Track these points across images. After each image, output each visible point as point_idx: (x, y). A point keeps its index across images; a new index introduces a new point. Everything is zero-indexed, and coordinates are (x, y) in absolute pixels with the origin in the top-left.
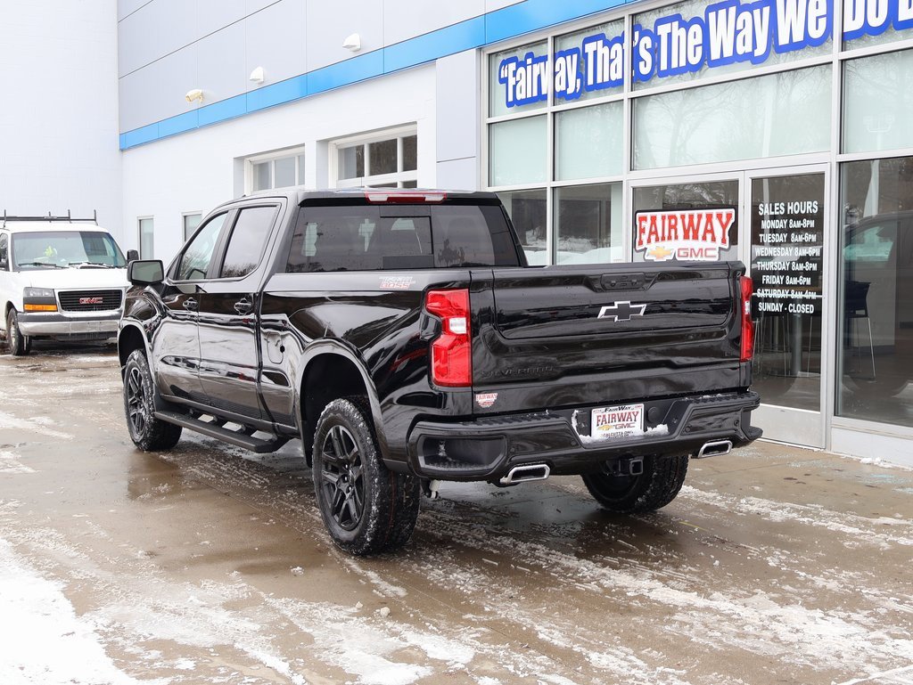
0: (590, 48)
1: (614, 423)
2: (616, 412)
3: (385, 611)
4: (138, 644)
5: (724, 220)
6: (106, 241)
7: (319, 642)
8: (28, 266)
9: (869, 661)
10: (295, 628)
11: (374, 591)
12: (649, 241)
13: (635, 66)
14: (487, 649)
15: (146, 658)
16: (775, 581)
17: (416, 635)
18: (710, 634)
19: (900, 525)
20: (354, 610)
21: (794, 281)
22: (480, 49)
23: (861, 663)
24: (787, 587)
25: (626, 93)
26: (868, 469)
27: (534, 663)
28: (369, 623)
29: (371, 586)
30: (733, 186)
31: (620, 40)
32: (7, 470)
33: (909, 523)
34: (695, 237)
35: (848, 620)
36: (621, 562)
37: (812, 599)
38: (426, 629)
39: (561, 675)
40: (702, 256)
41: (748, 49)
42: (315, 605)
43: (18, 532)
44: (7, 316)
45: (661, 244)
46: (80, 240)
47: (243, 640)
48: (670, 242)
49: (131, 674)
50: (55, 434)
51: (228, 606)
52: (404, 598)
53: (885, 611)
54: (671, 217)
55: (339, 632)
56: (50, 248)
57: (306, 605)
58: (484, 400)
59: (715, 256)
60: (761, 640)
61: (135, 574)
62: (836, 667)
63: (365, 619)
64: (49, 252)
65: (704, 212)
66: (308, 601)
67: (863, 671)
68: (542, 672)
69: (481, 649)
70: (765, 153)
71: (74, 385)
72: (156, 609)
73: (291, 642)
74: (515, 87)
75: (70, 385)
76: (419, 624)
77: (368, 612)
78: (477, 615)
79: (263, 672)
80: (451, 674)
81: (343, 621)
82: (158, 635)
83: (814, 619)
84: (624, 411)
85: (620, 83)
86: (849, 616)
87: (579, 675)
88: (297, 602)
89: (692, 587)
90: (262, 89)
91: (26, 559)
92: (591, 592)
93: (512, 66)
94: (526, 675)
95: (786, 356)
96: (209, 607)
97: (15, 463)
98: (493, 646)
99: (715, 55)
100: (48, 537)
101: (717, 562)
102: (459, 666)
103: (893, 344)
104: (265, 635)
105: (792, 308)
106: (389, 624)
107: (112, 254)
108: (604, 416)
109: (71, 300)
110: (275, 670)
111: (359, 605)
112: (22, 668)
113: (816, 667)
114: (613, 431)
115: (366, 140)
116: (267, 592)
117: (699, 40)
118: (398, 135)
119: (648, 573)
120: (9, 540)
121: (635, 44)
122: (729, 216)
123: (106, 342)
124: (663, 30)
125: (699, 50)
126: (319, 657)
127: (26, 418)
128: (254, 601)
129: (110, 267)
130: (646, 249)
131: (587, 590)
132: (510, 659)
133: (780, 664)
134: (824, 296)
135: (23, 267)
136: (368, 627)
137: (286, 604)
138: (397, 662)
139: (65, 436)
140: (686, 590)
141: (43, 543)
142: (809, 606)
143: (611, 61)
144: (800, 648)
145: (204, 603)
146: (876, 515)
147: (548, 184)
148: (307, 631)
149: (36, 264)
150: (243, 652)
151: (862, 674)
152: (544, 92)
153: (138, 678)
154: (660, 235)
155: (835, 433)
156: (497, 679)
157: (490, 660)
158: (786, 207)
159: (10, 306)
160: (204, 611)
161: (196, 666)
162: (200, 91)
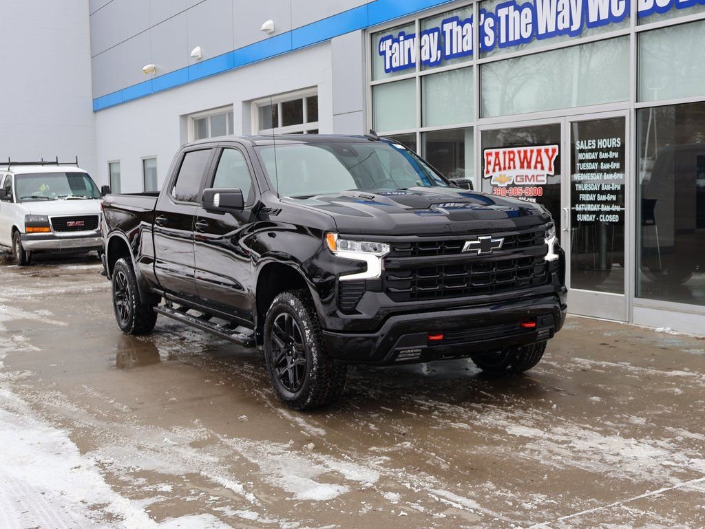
0: (447, 27)
3: (311, 446)
4: (129, 474)
5: (550, 154)
6: (85, 179)
7: (263, 470)
8: (27, 199)
9: (672, 475)
10: (245, 460)
11: (302, 432)
12: (494, 171)
13: (481, 40)
14: (389, 472)
15: (135, 484)
16: (598, 418)
17: (335, 463)
18: (554, 457)
19: (688, 376)
20: (287, 446)
21: (603, 198)
22: (364, 30)
23: (667, 476)
24: (608, 423)
25: (475, 61)
26: (661, 336)
27: (425, 481)
28: (299, 455)
29: (299, 428)
30: (556, 128)
31: (470, 21)
32: (20, 350)
33: (695, 374)
34: (529, 167)
35: (654, 446)
36: (484, 407)
37: (627, 431)
38: (343, 458)
39: (446, 489)
40: (534, 181)
41: (567, 25)
42: (258, 443)
43: (32, 394)
44: (13, 237)
45: (503, 172)
46: (65, 179)
47: (207, 470)
48: (509, 171)
49: (125, 495)
50: (54, 322)
51: (194, 445)
52: (324, 436)
53: (682, 438)
54: (510, 153)
55: (278, 462)
56: (44, 185)
57: (251, 443)
59: (544, 181)
60: (592, 461)
61: (121, 423)
62: (649, 479)
63: (296, 452)
64: (43, 188)
65: (535, 148)
66: (253, 439)
67: (669, 482)
68: (431, 488)
69: (385, 472)
70: (574, 104)
71: (66, 286)
72: (140, 448)
73: (242, 470)
74: (391, 58)
75: (62, 286)
76: (337, 455)
77: (299, 446)
78: (380, 447)
79: (224, 492)
80: (363, 491)
81: (280, 454)
82: (143, 466)
83: (629, 445)
85: (470, 53)
86: (655, 443)
87: (459, 490)
88: (245, 441)
89: (538, 425)
90: (201, 63)
91: (40, 414)
92: (463, 429)
93: (389, 42)
94: (420, 490)
95: (594, 255)
96: (180, 446)
97: (26, 344)
98: (393, 470)
99: (542, 31)
100: (55, 397)
101: (555, 406)
102: (369, 485)
103: (672, 244)
104: (223, 465)
105: (602, 218)
106: (315, 455)
107: (90, 189)
109: (61, 223)
110: (233, 491)
111: (291, 442)
112: (43, 493)
113: (634, 480)
115: (279, 101)
116: (222, 434)
117: (530, 20)
118: (303, 95)
119: (504, 414)
120: (26, 400)
121: (481, 24)
122: (554, 151)
123: (87, 254)
124: (502, 13)
125: (530, 27)
126: (264, 481)
127: (32, 311)
128: (213, 441)
129: (89, 199)
130: (491, 177)
131: (460, 428)
132: (406, 479)
133: (607, 478)
134: (626, 209)
135: (24, 199)
136: (299, 458)
137: (237, 443)
138: (323, 483)
139: (62, 324)
140: (533, 427)
141: (51, 402)
142: (626, 436)
143: (463, 37)
144: (621, 466)
145: (176, 443)
146: (670, 369)
147: (417, 130)
148: (253, 461)
149: (33, 197)
150: (207, 478)
151: (669, 485)
152: (413, 61)
153: (131, 498)
154: (502, 166)
155: (636, 310)
156: (398, 494)
157: (392, 480)
158: (597, 144)
159: (15, 229)
160: (177, 449)
161: (174, 489)
162: (154, 65)
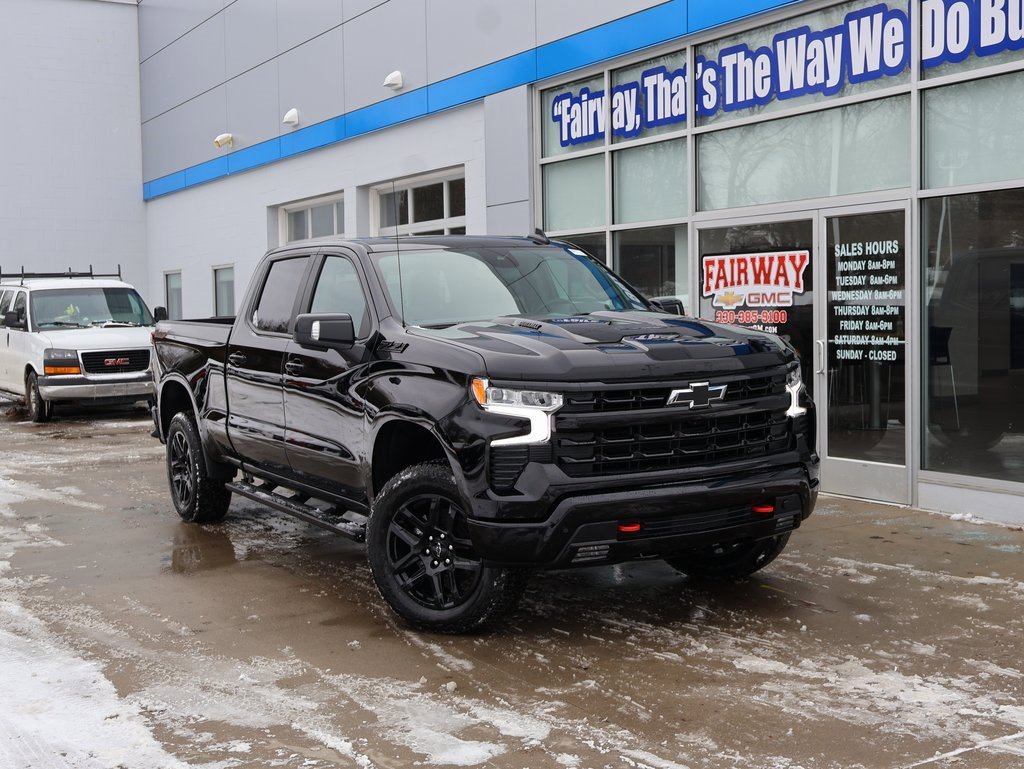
0: (649, 82)
3: (451, 685)
4: (188, 726)
5: (798, 263)
6: (131, 298)
7: (382, 721)
8: (48, 326)
9: (973, 729)
10: (356, 706)
11: (439, 665)
12: (717, 286)
13: (698, 100)
14: (564, 724)
15: (197, 741)
16: (867, 646)
17: (486, 711)
18: (802, 703)
19: (997, 584)
20: (418, 685)
21: (874, 326)
22: (532, 86)
23: (966, 731)
24: (882, 653)
25: (689, 130)
26: (959, 526)
27: (616, 737)
28: (435, 698)
29: (435, 660)
30: (805, 227)
31: (682, 72)
32: (35, 544)
33: (1007, 582)
34: (767, 281)
35: (948, 686)
36: (701, 630)
37: (908, 665)
38: (497, 704)
39: (645, 750)
40: (774, 301)
41: (820, 79)
42: (375, 681)
43: (50, 610)
44: (26, 380)
45: (730, 289)
46: (103, 298)
47: (300, 720)
48: (739, 287)
49: (182, 758)
50: (85, 504)
51: (282, 684)
52: (471, 672)
53: (988, 676)
54: (740, 261)
55: (403, 709)
56: (71, 306)
57: (366, 681)
59: (788, 302)
60: (857, 708)
61: (178, 652)
62: (939, 736)
63: (430, 694)
64: (71, 310)
65: (776, 255)
66: (368, 676)
67: (968, 740)
68: (625, 748)
69: (558, 724)
70: (834, 191)
71: (102, 452)
72: (205, 688)
73: (352, 720)
74: (569, 125)
75: (96, 452)
76: (489, 699)
77: (433, 688)
78: (551, 688)
79: (325, 753)
80: (526, 752)
81: (406, 697)
82: (209, 715)
83: (912, 685)
85: (682, 118)
86: (949, 682)
87: (664, 750)
88: (356, 678)
89: (780, 655)
90: (298, 131)
91: (61, 638)
93: (566, 103)
94: (608, 750)
95: (863, 408)
96: (262, 685)
97: (43, 536)
98: (570, 721)
99: (784, 87)
100: (83, 614)
101: (804, 627)
102: (535, 743)
103: (975, 392)
104: (324, 714)
105: (872, 355)
106: (457, 700)
107: (138, 311)
109: (95, 361)
110: (337, 752)
111: (423, 680)
112: (64, 755)
113: (918, 737)
115: (409, 185)
116: (323, 668)
117: (767, 71)
118: (444, 178)
119: (732, 640)
120: (41, 618)
121: (698, 77)
122: (803, 258)
123: (133, 406)
124: (728, 62)
125: (768, 81)
126: (383, 737)
127: (52, 487)
128: (310, 678)
129: (136, 326)
130: (714, 295)
131: (666, 659)
132: (588, 734)
133: (879, 733)
134: (907, 342)
135: (43, 327)
136: (434, 703)
137: (344, 681)
138: (468, 740)
139: (95, 506)
140: (772, 658)
141: (78, 621)
142: (906, 672)
143: (672, 95)
144: (899, 717)
145: (256, 681)
146: (971, 574)
147: (607, 228)
148: (368, 708)
149: (57, 323)
150: (301, 732)
151: (968, 743)
152: (600, 130)
153: (191, 762)
154: (729, 279)
155: (922, 488)
156: (576, 756)
157: (568, 735)
158: (864, 248)
159: (29, 369)
160: (258, 690)
161: (252, 749)
162: (230, 135)
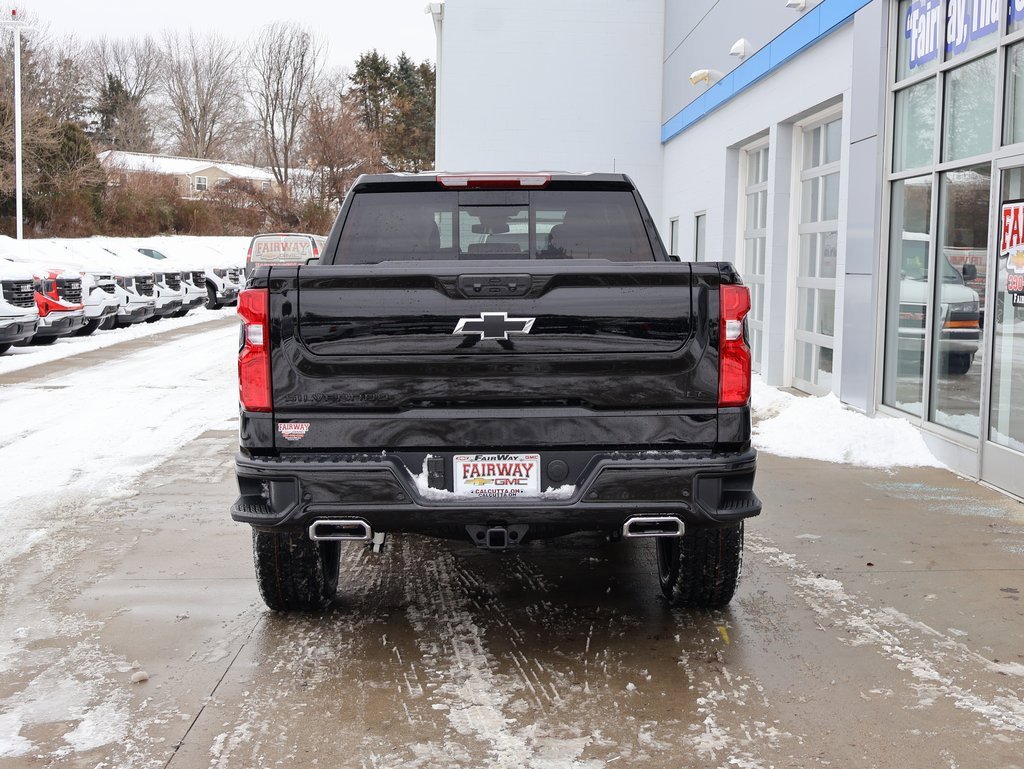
1: (492, 477)
2: (495, 463)
12: (1011, 243)
13: (1012, 1)
45: (1021, 246)
58: (291, 431)
74: (917, 40)
84: (508, 462)
90: (744, 63)
93: (916, 14)
102: (61, 753)
108: (475, 466)
114: (492, 486)
115: (822, 121)
130: (1008, 254)
138: (23, 735)
147: (934, 167)
162: (707, 71)
